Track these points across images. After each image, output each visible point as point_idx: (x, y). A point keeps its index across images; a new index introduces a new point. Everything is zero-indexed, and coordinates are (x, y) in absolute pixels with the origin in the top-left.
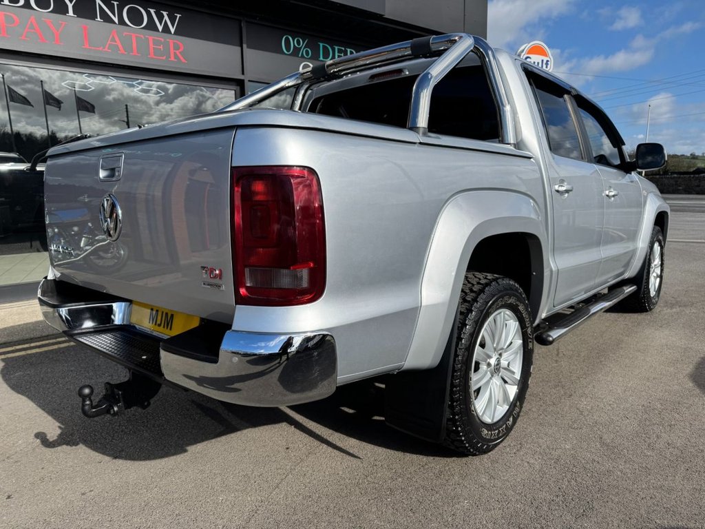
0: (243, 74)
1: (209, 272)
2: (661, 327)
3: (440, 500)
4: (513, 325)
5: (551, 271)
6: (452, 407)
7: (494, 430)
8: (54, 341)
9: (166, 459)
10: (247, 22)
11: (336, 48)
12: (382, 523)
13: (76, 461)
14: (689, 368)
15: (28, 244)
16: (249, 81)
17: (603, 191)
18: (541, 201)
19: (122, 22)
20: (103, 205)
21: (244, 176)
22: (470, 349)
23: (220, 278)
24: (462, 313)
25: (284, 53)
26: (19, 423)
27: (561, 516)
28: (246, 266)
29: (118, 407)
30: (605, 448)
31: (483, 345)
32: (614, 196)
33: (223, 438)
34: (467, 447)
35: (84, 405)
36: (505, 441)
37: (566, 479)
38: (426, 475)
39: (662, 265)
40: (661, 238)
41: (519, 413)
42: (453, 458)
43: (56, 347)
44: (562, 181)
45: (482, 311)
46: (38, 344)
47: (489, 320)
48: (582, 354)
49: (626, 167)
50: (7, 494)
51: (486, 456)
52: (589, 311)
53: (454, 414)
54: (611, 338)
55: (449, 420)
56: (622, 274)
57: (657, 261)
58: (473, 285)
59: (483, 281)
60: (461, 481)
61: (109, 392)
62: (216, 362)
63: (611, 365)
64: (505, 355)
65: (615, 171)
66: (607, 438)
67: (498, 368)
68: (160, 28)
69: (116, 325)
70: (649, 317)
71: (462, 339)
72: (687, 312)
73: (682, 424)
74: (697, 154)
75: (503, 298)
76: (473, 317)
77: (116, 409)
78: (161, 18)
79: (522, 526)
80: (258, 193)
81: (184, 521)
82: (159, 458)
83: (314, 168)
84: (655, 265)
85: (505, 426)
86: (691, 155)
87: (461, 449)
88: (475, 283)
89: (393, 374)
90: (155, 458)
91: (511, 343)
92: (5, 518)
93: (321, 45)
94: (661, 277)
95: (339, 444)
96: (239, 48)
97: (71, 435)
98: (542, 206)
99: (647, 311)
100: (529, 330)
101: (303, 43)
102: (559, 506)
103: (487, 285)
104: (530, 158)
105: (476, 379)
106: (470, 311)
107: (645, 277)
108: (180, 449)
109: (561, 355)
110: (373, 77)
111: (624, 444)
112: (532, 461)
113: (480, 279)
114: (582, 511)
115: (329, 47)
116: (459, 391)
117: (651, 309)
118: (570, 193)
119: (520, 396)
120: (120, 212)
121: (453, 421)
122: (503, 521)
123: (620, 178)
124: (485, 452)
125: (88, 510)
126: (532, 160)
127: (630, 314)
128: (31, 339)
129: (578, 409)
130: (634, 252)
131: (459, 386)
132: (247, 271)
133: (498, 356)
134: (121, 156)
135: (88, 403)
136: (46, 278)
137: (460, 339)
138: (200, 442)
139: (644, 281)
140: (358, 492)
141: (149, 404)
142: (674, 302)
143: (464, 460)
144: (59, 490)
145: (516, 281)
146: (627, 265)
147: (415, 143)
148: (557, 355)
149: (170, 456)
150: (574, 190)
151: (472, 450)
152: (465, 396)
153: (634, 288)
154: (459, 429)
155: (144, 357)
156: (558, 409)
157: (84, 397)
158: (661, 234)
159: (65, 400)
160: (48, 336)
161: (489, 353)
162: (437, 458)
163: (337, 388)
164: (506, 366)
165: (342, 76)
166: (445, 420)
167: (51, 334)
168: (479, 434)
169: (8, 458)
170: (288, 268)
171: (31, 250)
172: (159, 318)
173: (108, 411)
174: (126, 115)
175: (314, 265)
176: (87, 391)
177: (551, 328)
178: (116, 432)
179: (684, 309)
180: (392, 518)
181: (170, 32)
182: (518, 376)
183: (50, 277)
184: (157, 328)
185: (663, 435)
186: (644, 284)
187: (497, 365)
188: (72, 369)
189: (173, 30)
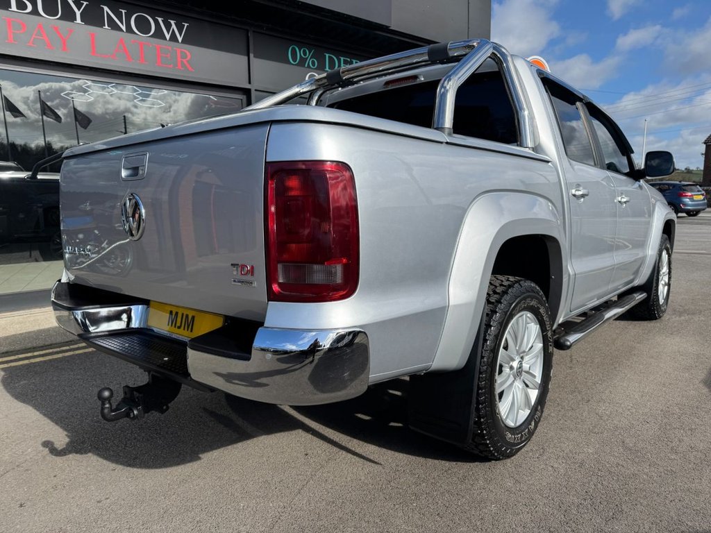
0: (250, 83)
1: (239, 269)
2: (671, 334)
3: (467, 505)
4: (534, 328)
5: (569, 275)
6: (478, 410)
7: (518, 434)
8: (58, 349)
9: (182, 466)
10: (254, 32)
11: (342, 59)
12: (410, 528)
13: (89, 469)
14: (702, 375)
15: (27, 254)
16: (256, 90)
17: (615, 197)
18: (559, 205)
19: (129, 29)
20: (125, 204)
21: (279, 172)
22: (495, 351)
23: (252, 274)
24: (487, 315)
25: (290, 63)
26: (27, 431)
27: (591, 519)
28: (279, 262)
29: (138, 410)
30: (629, 452)
31: (506, 348)
32: (625, 202)
33: (240, 445)
34: (491, 451)
35: (103, 409)
36: (527, 446)
37: (592, 483)
38: (450, 479)
39: (670, 273)
40: (669, 246)
41: (540, 417)
42: (476, 463)
43: (60, 355)
44: (578, 186)
45: (506, 313)
46: (41, 353)
47: (512, 322)
48: (596, 361)
49: (635, 175)
50: (19, 503)
51: (509, 460)
52: (604, 317)
53: (479, 417)
54: (622, 345)
55: (475, 423)
56: (632, 281)
57: (665, 269)
58: (496, 287)
59: (506, 283)
60: (486, 486)
61: (128, 396)
62: (248, 359)
63: (626, 371)
64: (526, 358)
65: (624, 178)
66: (630, 442)
67: (520, 371)
68: (168, 37)
69: (133, 328)
70: (658, 325)
71: (487, 340)
72: (696, 320)
73: (702, 427)
74: (691, 169)
75: (525, 300)
76: (497, 318)
77: (135, 412)
78: (168, 26)
79: (552, 529)
80: (291, 189)
81: (206, 527)
82: (175, 465)
83: (347, 162)
84: (664, 273)
85: (527, 430)
86: (686, 169)
87: (485, 453)
88: (498, 285)
89: (420, 375)
90: (171, 465)
91: (532, 346)
92: (18, 527)
93: (327, 55)
94: (669, 285)
95: (358, 451)
96: (246, 58)
97: (82, 443)
98: (560, 209)
99: (656, 319)
100: (549, 334)
101: (310, 53)
102: (588, 509)
103: (510, 286)
104: (548, 162)
105: (501, 382)
106: (494, 312)
107: (654, 285)
108: (194, 457)
109: (575, 362)
110: (388, 83)
111: (646, 448)
112: (556, 466)
113: (502, 281)
114: (611, 514)
115: (335, 58)
116: (485, 393)
117: (660, 317)
118: (586, 197)
119: (541, 400)
120: (143, 211)
121: (478, 424)
122: (533, 525)
123: (630, 186)
124: (509, 456)
125: (105, 518)
126: (550, 164)
127: (640, 322)
128: (34, 348)
129: (597, 414)
130: (643, 260)
131: (485, 388)
132: (280, 266)
133: (520, 359)
134: (146, 155)
135: (107, 406)
136: (60, 281)
137: (485, 340)
138: (216, 449)
139: (654, 288)
140: (382, 497)
141: (168, 408)
142: (681, 310)
143: (487, 464)
144: (73, 498)
145: (536, 283)
146: (636, 273)
147: (442, 143)
148: (571, 361)
149: (187, 463)
150: (590, 194)
151: (496, 454)
152: (491, 398)
153: (644, 295)
154: (485, 432)
155: (166, 359)
156: (578, 414)
157: (103, 400)
158: (668, 241)
159: (73, 409)
160: (51, 345)
161: (512, 356)
162: (459, 463)
163: (368, 387)
164: (528, 369)
165: (357, 82)
166: (472, 422)
167: (55, 342)
168: (503, 437)
169: (18, 466)
170: (322, 263)
171: (30, 259)
172: (179, 320)
173: (127, 415)
174: (124, 126)
175: (348, 260)
176: (106, 394)
177: (567, 333)
178: (129, 440)
179: (693, 316)
180: (420, 523)
181: (177, 41)
182: (538, 380)
183: (64, 280)
184: (176, 330)
185: (685, 438)
186: (654, 292)
187: (520, 368)
188: (79, 377)
189: (180, 39)
